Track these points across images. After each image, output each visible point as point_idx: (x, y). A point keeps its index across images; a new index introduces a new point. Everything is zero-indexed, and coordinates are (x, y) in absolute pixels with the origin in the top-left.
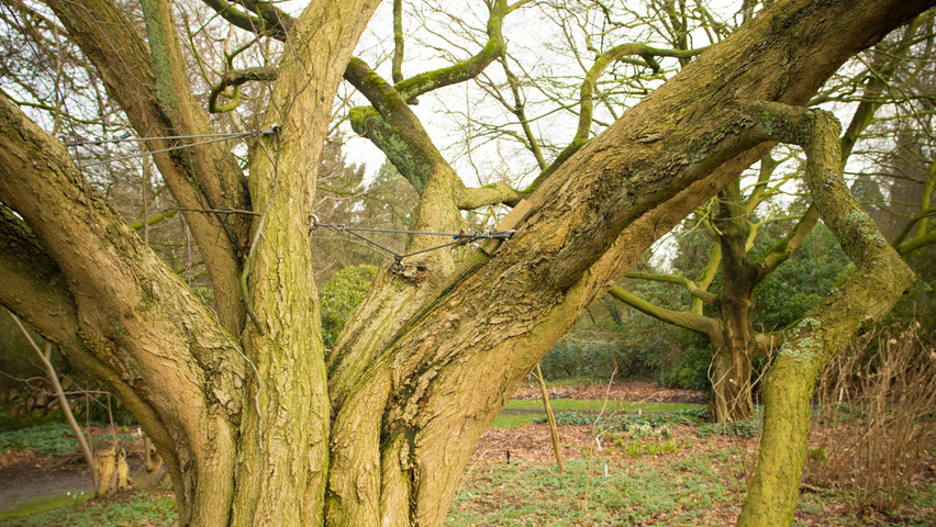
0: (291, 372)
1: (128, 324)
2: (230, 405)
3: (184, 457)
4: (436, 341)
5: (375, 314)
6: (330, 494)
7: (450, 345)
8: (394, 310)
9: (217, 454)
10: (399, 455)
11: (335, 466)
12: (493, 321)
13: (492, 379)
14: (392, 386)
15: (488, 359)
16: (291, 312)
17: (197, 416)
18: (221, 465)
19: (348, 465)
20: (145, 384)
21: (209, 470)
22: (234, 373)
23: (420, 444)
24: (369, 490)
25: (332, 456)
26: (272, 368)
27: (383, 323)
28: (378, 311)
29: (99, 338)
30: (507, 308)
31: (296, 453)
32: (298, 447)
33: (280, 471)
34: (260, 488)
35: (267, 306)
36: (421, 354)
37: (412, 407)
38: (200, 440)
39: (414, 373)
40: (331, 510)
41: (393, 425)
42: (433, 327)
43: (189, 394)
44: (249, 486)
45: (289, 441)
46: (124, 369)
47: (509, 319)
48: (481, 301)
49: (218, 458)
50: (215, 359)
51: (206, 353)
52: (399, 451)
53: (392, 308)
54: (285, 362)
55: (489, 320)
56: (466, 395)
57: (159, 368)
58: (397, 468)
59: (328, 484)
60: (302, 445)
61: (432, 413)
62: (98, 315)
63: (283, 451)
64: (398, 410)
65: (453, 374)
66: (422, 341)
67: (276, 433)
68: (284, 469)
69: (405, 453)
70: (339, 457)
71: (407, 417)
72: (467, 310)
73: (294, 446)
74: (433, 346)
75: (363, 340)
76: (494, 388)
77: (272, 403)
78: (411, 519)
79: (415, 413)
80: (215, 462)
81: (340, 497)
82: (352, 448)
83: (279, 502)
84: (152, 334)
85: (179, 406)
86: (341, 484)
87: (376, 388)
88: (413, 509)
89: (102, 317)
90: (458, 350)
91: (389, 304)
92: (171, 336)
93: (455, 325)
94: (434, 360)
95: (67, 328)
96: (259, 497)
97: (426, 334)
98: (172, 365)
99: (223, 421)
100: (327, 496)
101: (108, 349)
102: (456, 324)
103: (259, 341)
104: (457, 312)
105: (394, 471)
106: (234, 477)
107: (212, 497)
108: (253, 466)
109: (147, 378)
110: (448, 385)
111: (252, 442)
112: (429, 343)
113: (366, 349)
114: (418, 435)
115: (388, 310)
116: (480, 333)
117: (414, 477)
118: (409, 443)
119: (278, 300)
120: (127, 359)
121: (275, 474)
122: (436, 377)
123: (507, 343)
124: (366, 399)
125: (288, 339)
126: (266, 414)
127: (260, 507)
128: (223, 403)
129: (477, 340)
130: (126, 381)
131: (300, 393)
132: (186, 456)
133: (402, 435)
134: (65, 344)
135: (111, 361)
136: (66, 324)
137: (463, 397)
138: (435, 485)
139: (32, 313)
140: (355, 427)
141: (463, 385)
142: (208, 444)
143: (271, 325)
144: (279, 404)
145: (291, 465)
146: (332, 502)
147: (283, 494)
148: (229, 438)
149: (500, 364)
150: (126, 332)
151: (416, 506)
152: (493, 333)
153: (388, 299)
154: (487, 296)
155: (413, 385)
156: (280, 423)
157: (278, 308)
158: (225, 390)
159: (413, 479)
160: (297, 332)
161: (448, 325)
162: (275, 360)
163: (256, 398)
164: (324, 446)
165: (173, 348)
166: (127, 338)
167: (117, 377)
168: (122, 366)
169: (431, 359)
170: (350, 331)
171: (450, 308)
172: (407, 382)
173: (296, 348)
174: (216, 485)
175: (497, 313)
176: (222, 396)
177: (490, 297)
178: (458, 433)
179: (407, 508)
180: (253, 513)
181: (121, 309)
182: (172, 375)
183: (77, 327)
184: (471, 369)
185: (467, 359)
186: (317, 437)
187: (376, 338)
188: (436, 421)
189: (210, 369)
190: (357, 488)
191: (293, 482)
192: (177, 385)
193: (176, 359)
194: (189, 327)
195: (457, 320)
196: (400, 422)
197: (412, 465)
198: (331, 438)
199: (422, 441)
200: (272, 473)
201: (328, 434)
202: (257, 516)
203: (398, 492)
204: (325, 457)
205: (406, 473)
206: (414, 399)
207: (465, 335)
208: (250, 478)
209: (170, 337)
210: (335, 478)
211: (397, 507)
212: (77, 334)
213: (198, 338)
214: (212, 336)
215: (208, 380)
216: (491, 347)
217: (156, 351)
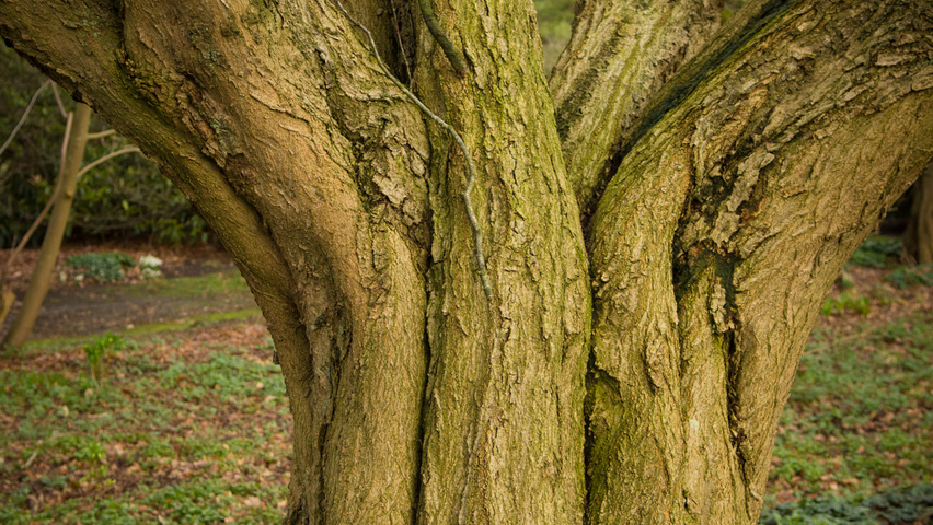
0: (521, 147)
1: (225, 47)
2: (407, 207)
3: (316, 302)
4: (769, 96)
5: (610, 48)
6: (596, 375)
7: (794, 105)
8: (642, 42)
9: (391, 298)
10: (708, 306)
11: (603, 323)
12: (883, 61)
13: (875, 170)
14: (693, 179)
15: (870, 133)
16: (506, 38)
17: (350, 227)
18: (399, 317)
19: (627, 322)
20: (247, 165)
21: (378, 327)
22: (409, 147)
23: (743, 286)
24: (667, 368)
25: (596, 306)
26: (488, 139)
27: (628, 64)
28: (613, 42)
29: (167, 73)
30: (910, 37)
31: (547, 299)
32: (552, 287)
33: (520, 331)
34: (487, 362)
35: (462, 24)
36: (741, 121)
37: (727, 218)
38: (356, 272)
39: (729, 156)
40: (599, 404)
41: (694, 251)
42: (765, 71)
43: (333, 185)
44: (464, 357)
45: (536, 275)
46: (209, 134)
47: (912, 58)
48: (856, 22)
49: (394, 305)
50: (372, 120)
51: (355, 109)
52: (709, 297)
53: (637, 37)
54: (509, 129)
55: (873, 59)
56: (827, 198)
57: (280, 135)
58: (706, 329)
59: (592, 356)
60: (558, 284)
61: (765, 230)
62: (169, 30)
63: (524, 294)
64: (701, 224)
65: (805, 160)
66: (745, 96)
67: (510, 261)
68: (529, 328)
69: (718, 302)
70: (611, 307)
71: (718, 236)
72: (827, 39)
73: (544, 286)
74: (764, 105)
75: (600, 93)
76: (877, 186)
77: (496, 205)
78: (732, 423)
79: (733, 229)
80: (388, 312)
81: (615, 380)
82: (634, 292)
83: (522, 388)
84: (268, 70)
85: (315, 208)
86: (617, 357)
87: (665, 183)
88: (733, 403)
89: (176, 33)
90: (813, 114)
91: (630, 29)
92: (297, 75)
93: (805, 68)
94: (766, 132)
95: (100, 53)
96: (486, 379)
97: (749, 83)
98: (302, 129)
99: (397, 236)
100: (589, 377)
101: (182, 96)
102: (808, 67)
103: (455, 88)
104: (809, 43)
105: (701, 336)
106: (426, 340)
107: (387, 376)
108: (470, 320)
109: (253, 154)
110: (794, 178)
111: (465, 275)
112: (756, 100)
113: (608, 111)
114: (738, 270)
115: (630, 42)
116: (856, 83)
117: (734, 347)
118: (724, 284)
119: (481, 13)
120: (217, 116)
121: (513, 336)
122: (771, 165)
123: (906, 103)
124: (649, 201)
125: (507, 86)
126: (486, 225)
127: (490, 396)
128: (396, 202)
129: (850, 96)
130: (211, 160)
131: (543, 188)
132: (320, 300)
133: (711, 269)
134: (93, 85)
135: (185, 120)
136: (96, 47)
137: (823, 202)
138: (770, 362)
139: (28, 22)
140: (636, 252)
141: (822, 181)
142: (373, 280)
143: (475, 60)
144: (509, 206)
145: (541, 320)
146: (600, 390)
147: (529, 373)
148: (410, 267)
149: (891, 140)
150: (223, 64)
151: (737, 399)
152: (881, 84)
153: (626, 21)
154: (869, 14)
155: (727, 177)
156: (516, 241)
157: (482, 28)
158: (396, 179)
159: (732, 349)
160: (520, 72)
161: (792, 67)
162: (491, 124)
163: (467, 194)
164: (582, 285)
165: (301, 97)
166: (221, 75)
167: (192, 150)
168: (204, 129)
169: (760, 130)
170: (570, 78)
171: (795, 36)
172: (716, 172)
173: (522, 103)
174: (392, 355)
175: (891, 47)
176: (392, 189)
177: (875, 17)
178: (809, 269)
179: (724, 402)
180: (475, 406)
181: (217, 19)
182: (302, 149)
183: (120, 52)
184: (836, 151)
185: (830, 131)
186: (571, 272)
187: (622, 92)
188: (774, 245)
189: (362, 140)
190: (646, 364)
191: (546, 351)
192: (310, 166)
193: (308, 118)
194: (327, 58)
195: (809, 59)
196: (706, 246)
197: (732, 325)
198: (592, 273)
199: (748, 281)
200: (508, 334)
201: (586, 264)
202: (485, 414)
203: (710, 374)
204: (586, 307)
205: (721, 339)
206: (733, 202)
207: (823, 88)
208: (466, 344)
209: (296, 77)
210: (603, 345)
211: (711, 401)
212: (121, 66)
213: (342, 80)
214: (366, 78)
215: (359, 159)
216: (878, 110)
217: (273, 103)
